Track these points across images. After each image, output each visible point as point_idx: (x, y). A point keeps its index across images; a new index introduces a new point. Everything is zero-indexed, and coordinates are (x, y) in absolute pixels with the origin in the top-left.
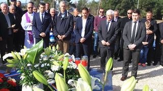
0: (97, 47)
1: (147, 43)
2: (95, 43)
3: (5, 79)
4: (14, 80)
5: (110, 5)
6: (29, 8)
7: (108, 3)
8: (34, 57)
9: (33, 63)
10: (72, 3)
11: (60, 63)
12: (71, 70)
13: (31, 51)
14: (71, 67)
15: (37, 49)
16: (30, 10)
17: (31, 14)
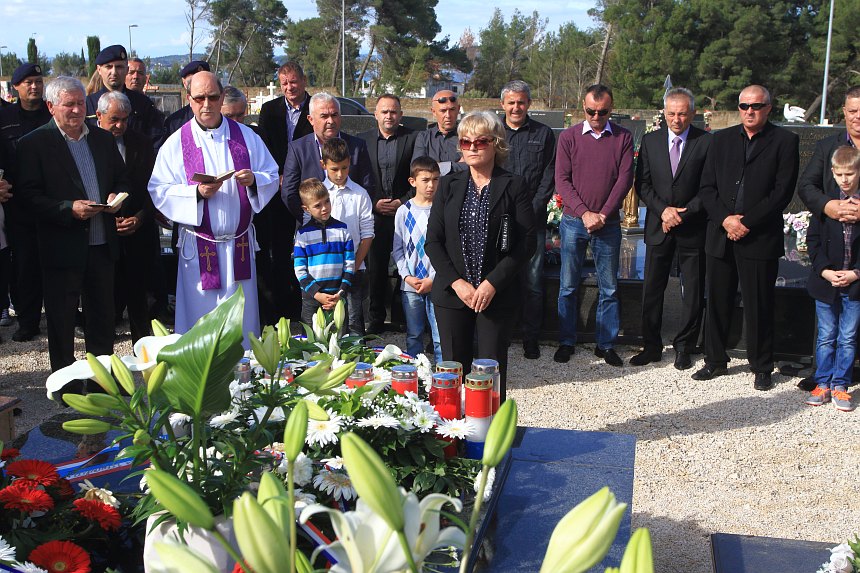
0: (576, 299)
1: (850, 274)
2: (566, 279)
3: (63, 492)
4: (108, 498)
5: (663, 46)
6: (200, 99)
7: (654, 40)
8: (200, 378)
9: (197, 408)
10: (451, 45)
11: (350, 404)
12: (407, 439)
13: (186, 348)
14: (408, 423)
15: (215, 336)
16: (204, 109)
17: (210, 132)
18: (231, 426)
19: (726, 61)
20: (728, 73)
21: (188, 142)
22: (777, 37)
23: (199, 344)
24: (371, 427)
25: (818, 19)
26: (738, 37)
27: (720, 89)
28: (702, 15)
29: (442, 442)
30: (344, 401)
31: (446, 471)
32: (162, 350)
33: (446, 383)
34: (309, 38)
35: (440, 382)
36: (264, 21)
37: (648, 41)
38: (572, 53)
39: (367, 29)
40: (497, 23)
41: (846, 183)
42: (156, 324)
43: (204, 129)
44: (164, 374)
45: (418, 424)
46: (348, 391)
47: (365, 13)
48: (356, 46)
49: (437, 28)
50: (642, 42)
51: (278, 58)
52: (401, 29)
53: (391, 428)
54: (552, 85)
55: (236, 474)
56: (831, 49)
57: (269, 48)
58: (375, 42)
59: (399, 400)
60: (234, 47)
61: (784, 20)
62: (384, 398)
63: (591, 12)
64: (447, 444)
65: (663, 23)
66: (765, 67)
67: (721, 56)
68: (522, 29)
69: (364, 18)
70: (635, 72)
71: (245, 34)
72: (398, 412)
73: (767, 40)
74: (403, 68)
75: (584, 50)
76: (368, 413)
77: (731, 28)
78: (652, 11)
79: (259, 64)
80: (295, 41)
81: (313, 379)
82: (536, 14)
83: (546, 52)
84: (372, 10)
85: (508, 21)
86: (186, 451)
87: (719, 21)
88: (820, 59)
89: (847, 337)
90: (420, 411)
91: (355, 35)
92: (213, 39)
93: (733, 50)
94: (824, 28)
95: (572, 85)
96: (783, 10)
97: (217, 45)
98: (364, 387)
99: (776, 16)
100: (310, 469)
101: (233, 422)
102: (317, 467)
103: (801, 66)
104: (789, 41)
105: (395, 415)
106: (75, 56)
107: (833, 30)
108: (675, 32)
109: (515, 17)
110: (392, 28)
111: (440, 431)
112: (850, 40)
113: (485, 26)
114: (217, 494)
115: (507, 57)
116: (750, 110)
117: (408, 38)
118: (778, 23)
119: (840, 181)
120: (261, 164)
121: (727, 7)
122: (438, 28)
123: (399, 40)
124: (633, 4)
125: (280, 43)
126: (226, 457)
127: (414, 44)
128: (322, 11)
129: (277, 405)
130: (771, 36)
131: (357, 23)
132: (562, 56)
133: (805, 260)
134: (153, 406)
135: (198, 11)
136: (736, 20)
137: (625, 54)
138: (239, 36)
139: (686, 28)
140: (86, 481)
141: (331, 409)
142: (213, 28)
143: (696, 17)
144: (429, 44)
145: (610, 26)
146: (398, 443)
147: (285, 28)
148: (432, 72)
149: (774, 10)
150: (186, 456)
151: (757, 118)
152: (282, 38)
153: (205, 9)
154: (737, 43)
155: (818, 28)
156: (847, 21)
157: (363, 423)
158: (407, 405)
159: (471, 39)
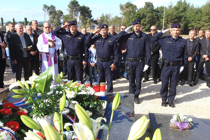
4: (25, 111)
6: (46, 28)
8: (43, 85)
9: (43, 92)
10: (94, 20)
12: (88, 96)
13: (40, 79)
14: (88, 93)
15: (46, 76)
16: (47, 30)
17: (48, 34)
18: (51, 94)
19: (145, 23)
20: (146, 25)
21: (44, 36)
22: (154, 18)
23: (43, 78)
24: (81, 94)
25: (162, 15)
26: (147, 18)
28: (141, 14)
29: (95, 97)
30: (75, 89)
31: (97, 103)
32: (35, 79)
33: (96, 85)
34: (67, 18)
35: (95, 84)
36: (59, 15)
37: (131, 19)
38: (117, 21)
39: (78, 16)
40: (103, 15)
43: (47, 34)
44: (35, 85)
45: (91, 93)
46: (76, 87)
47: (78, 13)
48: (76, 20)
49: (91, 16)
50: (130, 19)
51: (61, 22)
53: (85, 94)
55: (52, 106)
56: (164, 21)
57: (60, 20)
58: (80, 19)
60: (53, 20)
61: (156, 15)
62: (83, 88)
63: (120, 13)
64: (97, 97)
65: (134, 16)
66: (152, 24)
67: (144, 22)
68: (107, 17)
69: (78, 14)
71: (55, 17)
73: (152, 19)
74: (85, 24)
75: (119, 21)
76: (80, 91)
77: (146, 17)
78: (132, 13)
79: (58, 23)
80: (65, 19)
81: (68, 85)
82: (110, 14)
83: (112, 21)
84: (79, 13)
85: (105, 15)
87: (144, 15)
88: (162, 22)
90: (91, 90)
91: (76, 18)
92: (49, 18)
93: (146, 21)
94: (163, 17)
95: (117, 27)
96: (155, 13)
97: (50, 19)
98: (79, 86)
99: (154, 15)
100: (68, 104)
101: (52, 94)
102: (70, 103)
103: (159, 24)
104: (156, 19)
105: (86, 91)
106: (22, 22)
107: (164, 17)
108: (136, 17)
109: (106, 14)
110: (83, 16)
111: (95, 95)
112: (167, 19)
113: (101, 16)
114: (48, 110)
115: (105, 22)
116: (153, 31)
117: (86, 18)
118: (154, 16)
120: (58, 41)
121: (145, 13)
123: (84, 19)
124: (128, 12)
125: (62, 19)
127: (87, 19)
128: (70, 13)
129: (61, 91)
130: (153, 18)
131: (76, 15)
132: (115, 22)
134: (33, 92)
135: (46, 13)
136: (147, 15)
137: (127, 21)
138: (54, 18)
139: (138, 16)
140: (20, 107)
141: (72, 91)
142: (49, 16)
143: (140, 15)
144: (90, 19)
145: (124, 16)
146: (86, 97)
147: (63, 16)
148: (91, 25)
149: (154, 13)
150: (41, 102)
151: (154, 32)
152: (62, 18)
153: (47, 13)
154: (147, 19)
155: (162, 17)
156: (167, 16)
157: (79, 93)
158: (88, 89)
159: (98, 19)
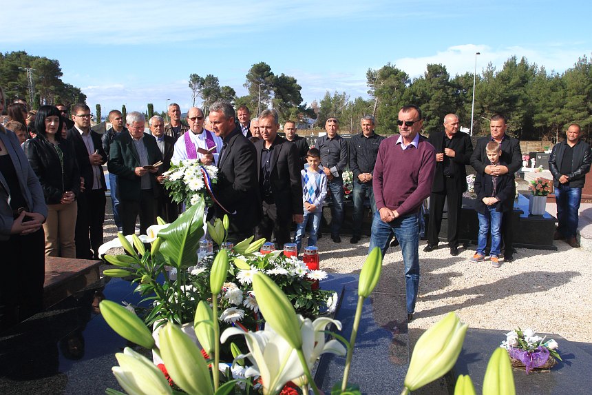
6: (193, 119)
8: (180, 247)
9: (179, 263)
10: (307, 107)
11: (263, 263)
12: (292, 280)
13: (173, 230)
14: (293, 272)
15: (188, 224)
16: (195, 124)
17: (198, 135)
19: (428, 113)
20: (429, 118)
21: (187, 140)
22: (450, 103)
23: (179, 229)
24: (274, 274)
25: (468, 95)
26: (433, 103)
27: (426, 125)
28: (418, 93)
29: (310, 282)
30: (260, 261)
31: (313, 296)
32: (160, 231)
36: (226, 97)
37: (394, 104)
38: (361, 110)
39: (270, 100)
40: (328, 97)
41: (493, 159)
42: (159, 219)
43: (195, 134)
45: (297, 272)
46: (262, 256)
47: (270, 93)
50: (391, 105)
52: (285, 100)
53: (284, 275)
54: (352, 124)
56: (474, 108)
58: (274, 106)
59: (288, 260)
61: (453, 95)
62: (280, 259)
63: (369, 92)
64: (313, 283)
65: (401, 97)
67: (426, 111)
68: (338, 100)
69: (269, 95)
70: (389, 118)
72: (287, 266)
74: (286, 117)
75: (366, 109)
76: (272, 267)
77: (430, 99)
78: (395, 92)
81: (242, 248)
82: (345, 93)
83: (349, 110)
84: (273, 92)
85: (332, 96)
86: (173, 286)
87: (425, 96)
88: (469, 110)
89: (495, 231)
90: (299, 266)
91: (265, 103)
92: (203, 105)
93: (431, 109)
94: (470, 99)
96: (453, 91)
97: (205, 107)
98: (270, 254)
99: (449, 94)
100: (242, 296)
102: (245, 295)
104: (455, 104)
105: (286, 268)
107: (475, 100)
109: (336, 95)
110: (281, 100)
111: (309, 276)
112: (481, 104)
113: (322, 99)
115: (332, 112)
117: (289, 103)
118: (450, 97)
119: (490, 158)
121: (428, 90)
122: (302, 100)
123: (285, 105)
124: (387, 88)
126: (198, 290)
127: (291, 106)
128: (251, 93)
130: (448, 102)
131: (266, 98)
132: (356, 111)
133: (473, 197)
134: (154, 262)
135: (196, 93)
136: (432, 95)
137: (384, 110)
139: (411, 99)
141: (253, 265)
142: (203, 100)
143: (415, 94)
144: (298, 106)
145: (377, 98)
146: (287, 283)
147: (235, 100)
148: (299, 119)
149: (449, 91)
150: (173, 290)
153: (200, 92)
154: (433, 105)
155: (467, 99)
156: (480, 96)
157: (270, 272)
158: (292, 263)
159: (316, 105)
